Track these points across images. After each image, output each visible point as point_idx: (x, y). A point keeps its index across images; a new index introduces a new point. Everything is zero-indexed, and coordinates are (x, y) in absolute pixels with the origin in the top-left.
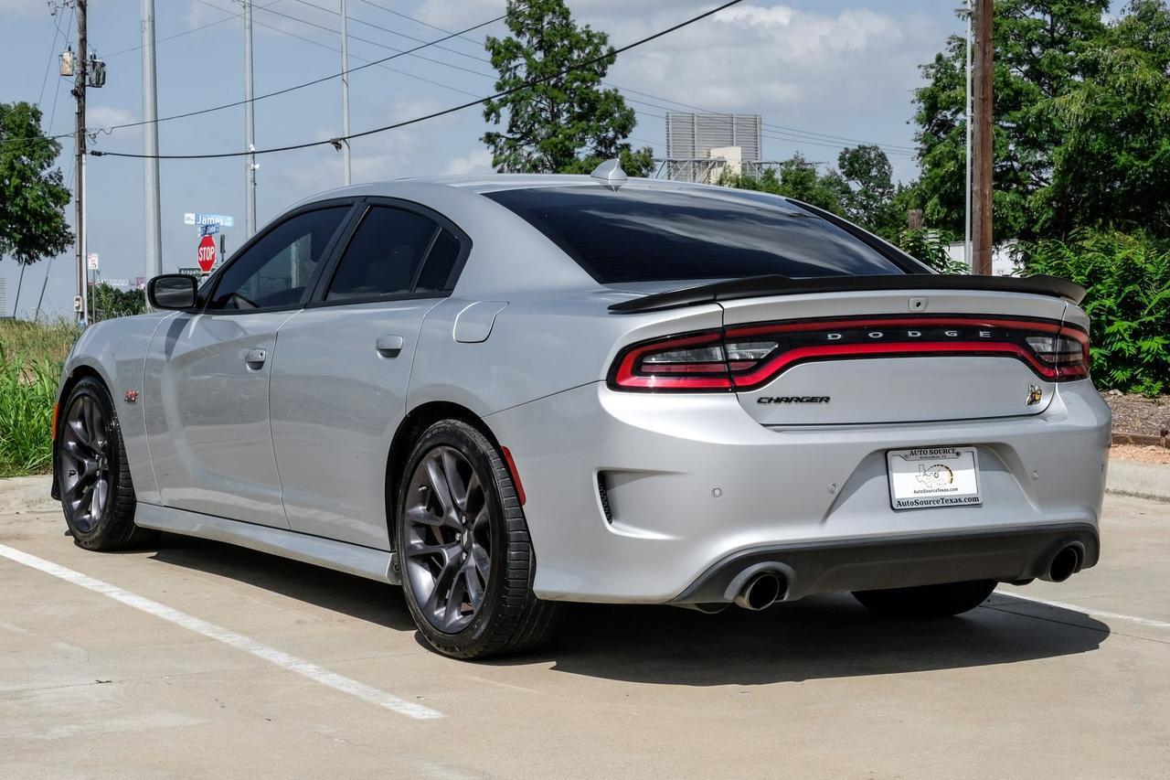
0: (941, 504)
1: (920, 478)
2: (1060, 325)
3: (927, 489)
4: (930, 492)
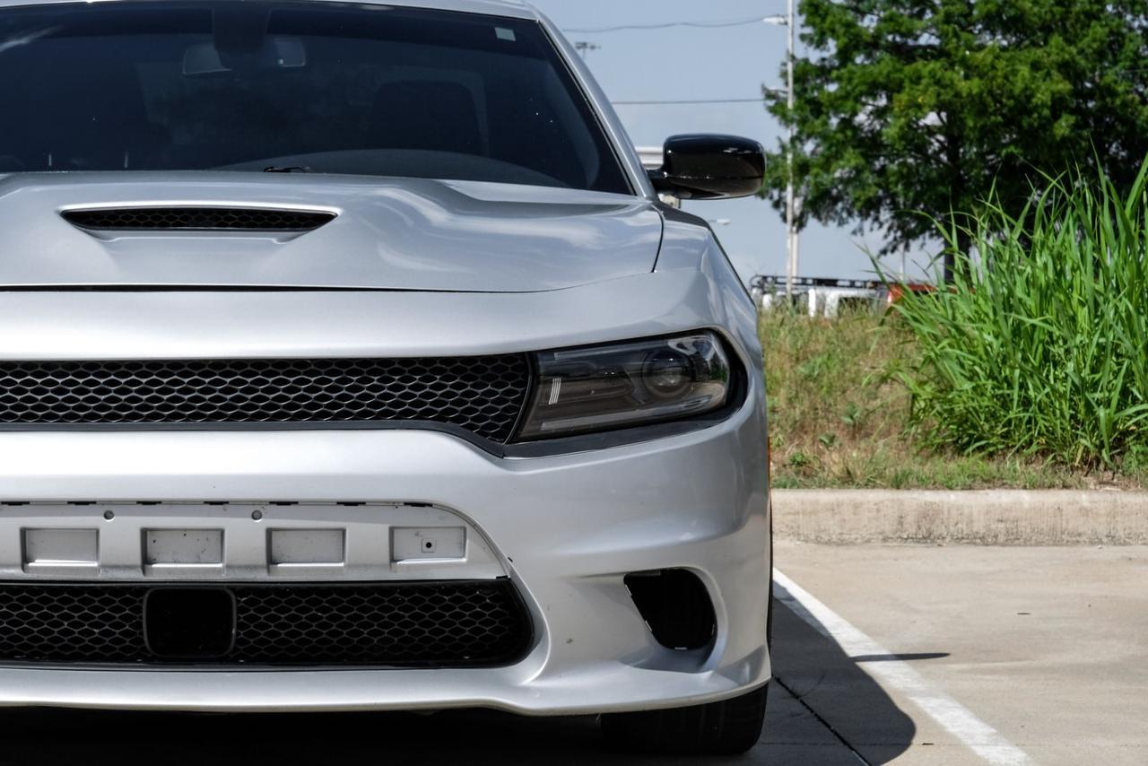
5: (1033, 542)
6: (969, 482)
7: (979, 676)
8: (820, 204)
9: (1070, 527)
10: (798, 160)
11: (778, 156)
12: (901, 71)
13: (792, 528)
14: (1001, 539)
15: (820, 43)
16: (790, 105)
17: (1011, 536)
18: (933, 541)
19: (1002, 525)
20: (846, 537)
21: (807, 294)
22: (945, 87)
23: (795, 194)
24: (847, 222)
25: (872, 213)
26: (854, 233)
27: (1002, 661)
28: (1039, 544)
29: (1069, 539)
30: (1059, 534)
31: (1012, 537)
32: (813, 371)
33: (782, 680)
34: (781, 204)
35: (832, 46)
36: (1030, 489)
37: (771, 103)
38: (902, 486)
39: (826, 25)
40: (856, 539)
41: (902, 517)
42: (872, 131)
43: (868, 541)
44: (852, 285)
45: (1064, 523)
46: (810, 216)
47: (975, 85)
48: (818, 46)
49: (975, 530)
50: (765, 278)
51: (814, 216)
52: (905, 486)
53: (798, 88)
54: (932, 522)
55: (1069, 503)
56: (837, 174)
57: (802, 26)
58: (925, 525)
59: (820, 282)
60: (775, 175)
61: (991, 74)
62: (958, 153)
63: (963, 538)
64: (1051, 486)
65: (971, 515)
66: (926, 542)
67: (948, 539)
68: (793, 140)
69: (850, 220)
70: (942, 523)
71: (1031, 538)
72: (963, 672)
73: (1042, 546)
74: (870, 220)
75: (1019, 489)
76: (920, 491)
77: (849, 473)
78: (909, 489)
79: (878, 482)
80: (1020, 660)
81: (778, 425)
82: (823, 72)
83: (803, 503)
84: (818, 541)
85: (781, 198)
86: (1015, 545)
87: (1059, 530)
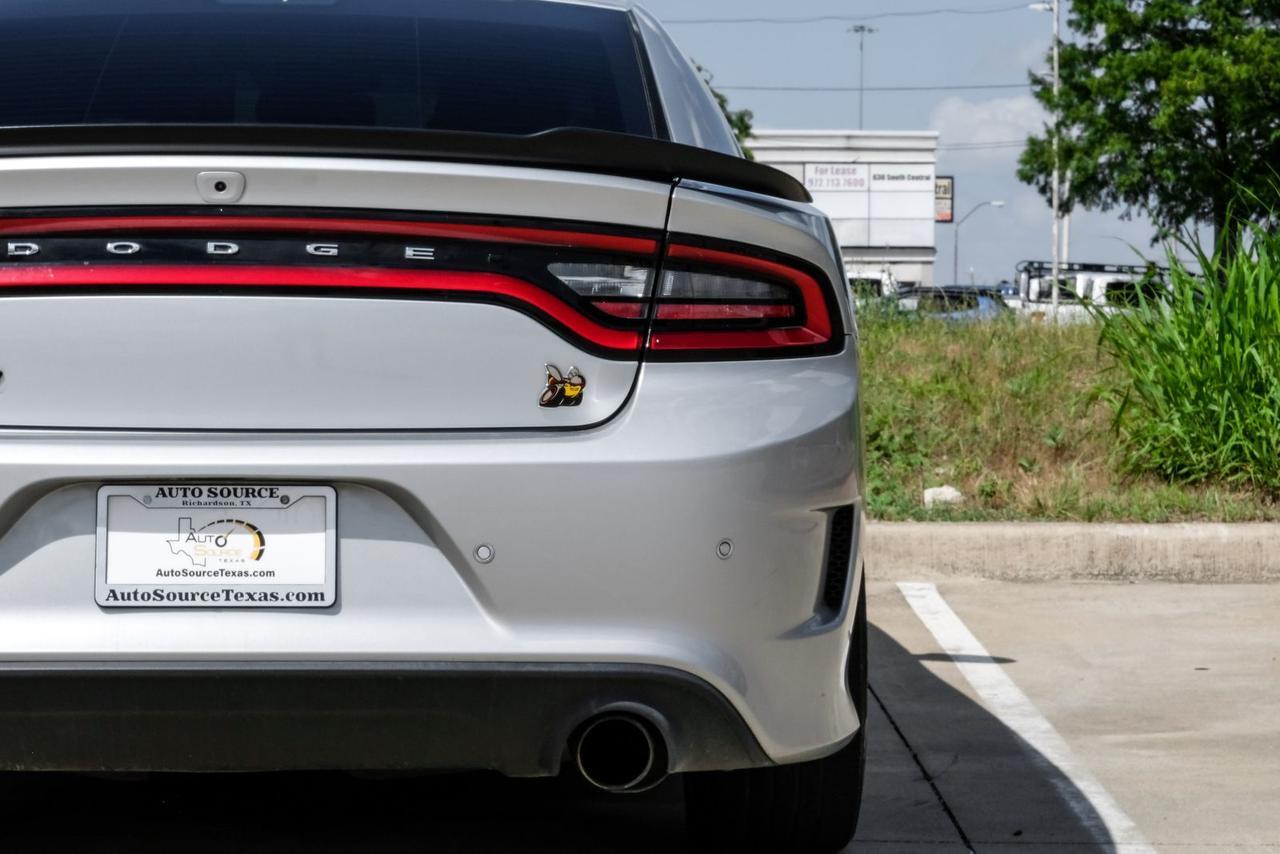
0: (221, 602)
1: (176, 546)
2: (664, 239)
3: (190, 568)
4: (199, 574)
5: (1231, 579)
6: (1166, 513)
7: (1135, 751)
8: (1087, 189)
9: (1270, 563)
10: (1064, 145)
11: (1044, 141)
12: (1169, 58)
13: (977, 564)
14: (1198, 575)
15: (1089, 29)
16: (1055, 90)
17: (1206, 572)
18: (1125, 578)
19: (1198, 561)
20: (1033, 573)
21: (1075, 278)
22: (1214, 72)
23: (1062, 180)
24: (1112, 208)
25: (1141, 198)
26: (1122, 218)
27: (1163, 731)
28: (1237, 581)
29: (1269, 575)
30: (1259, 571)
31: (1209, 573)
32: (1021, 388)
33: (919, 757)
34: (1048, 190)
35: (1101, 31)
36: (1230, 522)
37: (1038, 88)
38: (1094, 519)
39: (1094, 12)
40: (1044, 575)
41: (1092, 552)
42: (1139, 116)
43: (1057, 577)
44: (1120, 270)
45: (1264, 560)
46: (1077, 199)
47: (1243, 71)
48: (1085, 32)
49: (1170, 566)
50: (1031, 263)
51: (1079, 202)
52: (1097, 519)
53: (1065, 73)
54: (1125, 557)
55: (1269, 538)
56: (1103, 159)
57: (1070, 12)
58: (1117, 561)
59: (1087, 268)
60: (1040, 160)
61: (1258, 59)
62: (1226, 138)
63: (1157, 575)
64: (1252, 519)
65: (1166, 550)
66: (1118, 579)
67: (1141, 575)
68: (1059, 125)
69: (1115, 206)
70: (1135, 558)
71: (1229, 575)
72: (1117, 745)
73: (1240, 583)
74: (1137, 206)
75: (1218, 522)
76: (1113, 524)
77: (1039, 505)
78: (1101, 522)
79: (1069, 514)
80: (1183, 729)
81: (978, 446)
82: (1092, 57)
83: (988, 537)
84: (1004, 578)
85: (1047, 183)
86: (1211, 583)
87: (1259, 566)
